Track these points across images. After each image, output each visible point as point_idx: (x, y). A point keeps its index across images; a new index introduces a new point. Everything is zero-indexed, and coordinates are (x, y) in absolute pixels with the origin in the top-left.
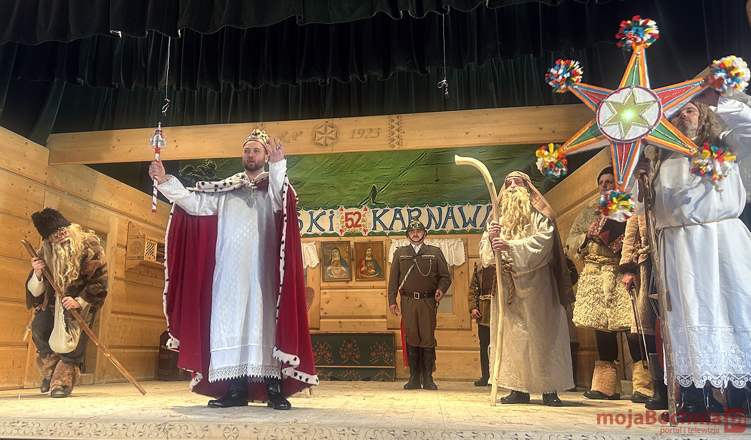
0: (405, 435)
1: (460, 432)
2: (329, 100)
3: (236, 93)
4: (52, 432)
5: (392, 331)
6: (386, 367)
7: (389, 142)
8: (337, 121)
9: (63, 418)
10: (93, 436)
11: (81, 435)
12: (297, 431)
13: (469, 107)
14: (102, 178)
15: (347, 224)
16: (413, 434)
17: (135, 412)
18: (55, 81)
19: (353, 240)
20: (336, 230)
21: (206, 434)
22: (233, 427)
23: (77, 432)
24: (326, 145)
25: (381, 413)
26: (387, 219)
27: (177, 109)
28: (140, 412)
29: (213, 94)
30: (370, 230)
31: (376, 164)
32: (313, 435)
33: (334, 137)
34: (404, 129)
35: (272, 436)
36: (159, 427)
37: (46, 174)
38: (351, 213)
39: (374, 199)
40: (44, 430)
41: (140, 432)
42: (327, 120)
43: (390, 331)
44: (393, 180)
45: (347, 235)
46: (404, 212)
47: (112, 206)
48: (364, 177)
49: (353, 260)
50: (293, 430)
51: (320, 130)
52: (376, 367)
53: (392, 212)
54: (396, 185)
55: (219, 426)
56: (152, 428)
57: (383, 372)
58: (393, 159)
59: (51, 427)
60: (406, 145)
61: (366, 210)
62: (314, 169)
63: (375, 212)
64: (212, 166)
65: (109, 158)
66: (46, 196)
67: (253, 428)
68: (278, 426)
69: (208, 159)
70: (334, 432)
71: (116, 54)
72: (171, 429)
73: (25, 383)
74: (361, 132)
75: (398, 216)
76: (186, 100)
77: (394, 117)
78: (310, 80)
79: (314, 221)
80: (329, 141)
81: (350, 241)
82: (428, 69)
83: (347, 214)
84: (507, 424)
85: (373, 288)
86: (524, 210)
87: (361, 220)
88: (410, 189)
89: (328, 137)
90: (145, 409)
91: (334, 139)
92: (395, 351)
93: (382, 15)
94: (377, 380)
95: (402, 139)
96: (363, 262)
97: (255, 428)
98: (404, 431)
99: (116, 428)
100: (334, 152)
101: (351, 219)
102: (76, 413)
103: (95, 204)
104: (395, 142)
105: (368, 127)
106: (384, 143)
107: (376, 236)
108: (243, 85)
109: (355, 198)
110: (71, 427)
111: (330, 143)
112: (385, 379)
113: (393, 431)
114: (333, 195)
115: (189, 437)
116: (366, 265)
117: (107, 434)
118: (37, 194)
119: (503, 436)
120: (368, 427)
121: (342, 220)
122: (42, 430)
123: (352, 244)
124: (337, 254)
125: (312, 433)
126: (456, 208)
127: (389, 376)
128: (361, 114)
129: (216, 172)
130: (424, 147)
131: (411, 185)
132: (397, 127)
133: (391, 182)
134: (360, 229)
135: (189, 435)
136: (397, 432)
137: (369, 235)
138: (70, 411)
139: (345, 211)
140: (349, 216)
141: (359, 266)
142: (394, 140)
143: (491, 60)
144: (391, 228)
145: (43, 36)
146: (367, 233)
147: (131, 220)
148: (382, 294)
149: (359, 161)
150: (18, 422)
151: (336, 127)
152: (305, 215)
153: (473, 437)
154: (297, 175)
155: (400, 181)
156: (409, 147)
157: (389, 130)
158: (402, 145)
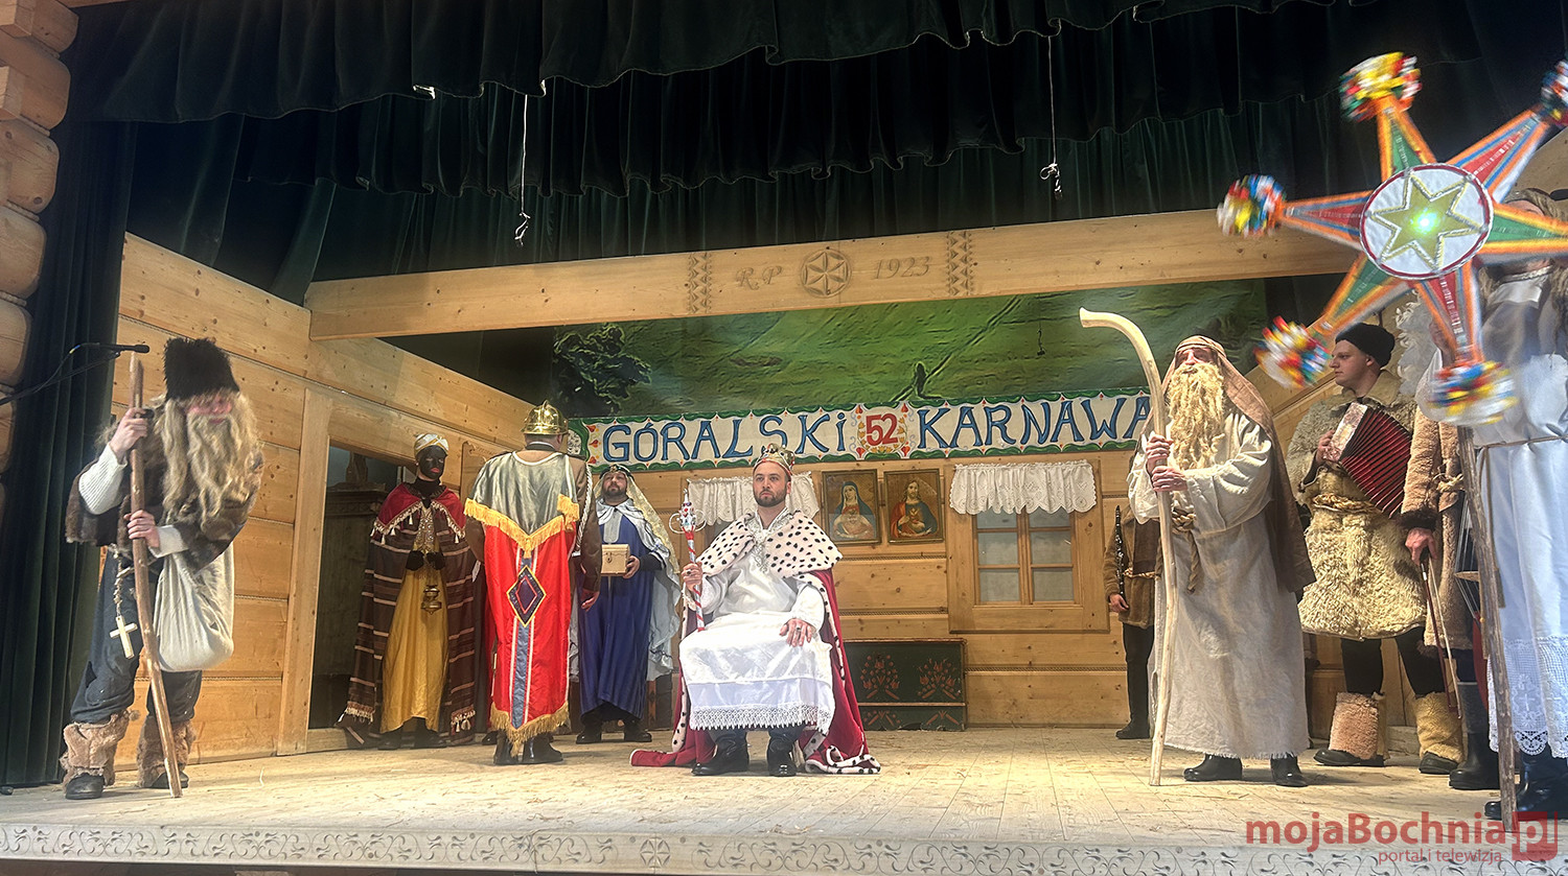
0: (987, 855)
1: (1094, 848)
2: (831, 205)
3: (655, 199)
4: (321, 852)
5: (960, 636)
6: (949, 704)
7: (948, 282)
8: (846, 246)
9: (340, 826)
10: (397, 860)
11: (374, 858)
12: (781, 849)
13: (1101, 213)
14: (411, 362)
15: (870, 438)
16: (1003, 854)
17: (477, 809)
18: (316, 183)
19: (881, 468)
20: (850, 449)
21: (609, 854)
22: (659, 841)
23: (368, 852)
24: (828, 292)
25: (940, 807)
26: (946, 426)
27: (546, 227)
28: (487, 809)
29: (611, 201)
30: (914, 447)
31: (923, 322)
32: (810, 856)
33: (841, 276)
34: (976, 258)
35: (733, 858)
36: (520, 842)
37: (306, 357)
38: (878, 418)
39: (920, 388)
40: (307, 848)
41: (483, 852)
42: (828, 244)
43: (955, 636)
44: (958, 351)
45: (872, 458)
46: (979, 412)
47: (431, 413)
48: (901, 349)
49: (883, 505)
50: (772, 847)
51: (814, 263)
52: (930, 704)
53: (955, 412)
54: (961, 362)
55: (633, 839)
56: (507, 843)
57: (942, 714)
58: (956, 312)
59: (318, 842)
60: (981, 288)
61: (907, 411)
62: (807, 336)
63: (922, 415)
64: (616, 334)
65: (419, 326)
66: (307, 398)
67: (697, 843)
68: (745, 839)
69: (608, 323)
70: (850, 849)
71: (427, 128)
72: (541, 845)
73: (280, 745)
74: (894, 265)
75: (967, 420)
76: (563, 213)
77: (957, 234)
78: (794, 170)
79: (808, 434)
80: (833, 285)
81: (876, 470)
82: (1021, 142)
83: (870, 419)
84: (1183, 831)
85: (922, 556)
86: (1211, 409)
87: (896, 432)
88: (988, 370)
89: (831, 277)
90: (495, 802)
91: (842, 281)
92: (964, 674)
93: (930, 42)
94: (932, 728)
95: (972, 278)
96: (902, 509)
97: (701, 844)
98: (986, 848)
99: (439, 844)
100: (843, 304)
101: (878, 428)
102: (366, 814)
103: (401, 410)
104: (959, 283)
105: (908, 256)
106: (940, 285)
107: (926, 458)
108: (668, 182)
109: (884, 388)
110: (356, 842)
111: (836, 288)
112: (947, 727)
113: (965, 848)
114: (842, 383)
115: (577, 861)
116: (907, 514)
117: (424, 855)
118: (290, 395)
119: (1178, 856)
120: (917, 841)
121: (861, 431)
122: (302, 849)
123: (880, 474)
124: (853, 493)
125: (810, 852)
126: (1077, 403)
127: (955, 721)
128: (893, 231)
129: (623, 344)
130: (1016, 290)
131: (990, 361)
132: (962, 253)
133: (952, 357)
134: (896, 447)
135: (577, 857)
136: (973, 851)
137: (911, 458)
138: (356, 809)
139: (867, 413)
140: (874, 423)
141: (894, 516)
142: (957, 279)
143: (1143, 122)
144: (954, 444)
145: (290, 101)
146: (909, 453)
147: (467, 439)
148: (938, 567)
149: (889, 318)
150: (257, 834)
151: (846, 256)
152: (790, 422)
153: (1120, 858)
154: (776, 347)
155: (970, 353)
156: (985, 292)
157: (948, 261)
158: (972, 290)
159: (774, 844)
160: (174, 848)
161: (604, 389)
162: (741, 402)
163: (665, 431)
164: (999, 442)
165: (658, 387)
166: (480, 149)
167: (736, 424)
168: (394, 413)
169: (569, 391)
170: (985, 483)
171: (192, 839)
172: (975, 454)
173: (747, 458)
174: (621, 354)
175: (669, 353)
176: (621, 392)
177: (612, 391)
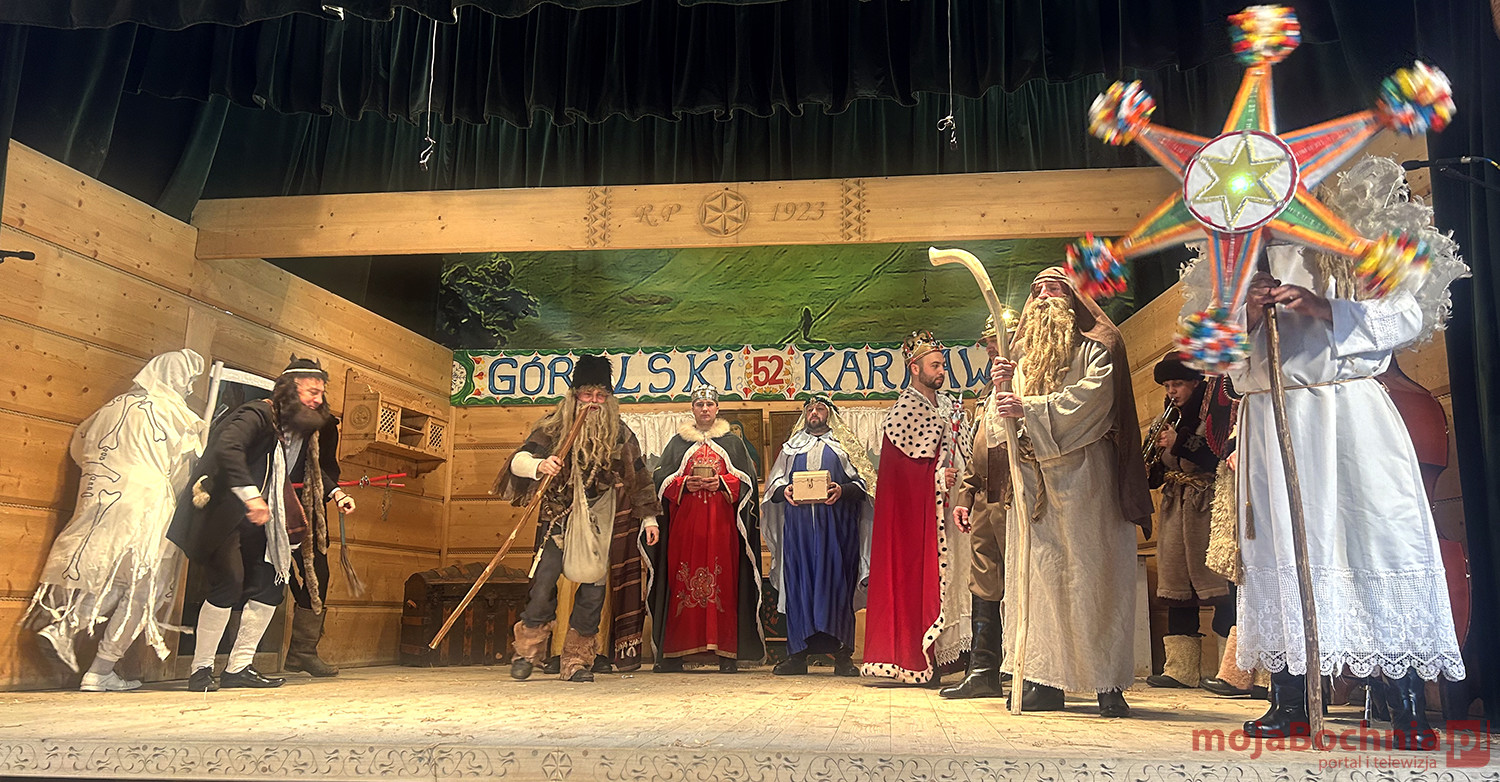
0: (882, 767)
1: (983, 760)
2: (729, 149)
3: (554, 128)
4: (212, 766)
7: (842, 228)
8: (745, 188)
9: (232, 740)
10: (292, 774)
11: (268, 772)
12: (683, 762)
13: (985, 168)
14: (298, 284)
15: (756, 378)
16: (897, 766)
17: (371, 728)
18: (210, 99)
19: (767, 408)
20: (737, 388)
21: (511, 767)
22: (561, 754)
23: (261, 766)
24: (726, 232)
25: (831, 726)
26: (830, 370)
27: (442, 157)
28: (380, 726)
29: (511, 130)
30: (799, 389)
31: (811, 269)
32: (711, 768)
33: (739, 217)
34: (869, 205)
35: (635, 771)
36: (420, 756)
37: (191, 275)
38: (764, 359)
39: (806, 332)
40: (197, 763)
41: (382, 765)
42: (727, 185)
44: (842, 299)
45: (757, 398)
46: (862, 357)
47: (316, 338)
48: (789, 293)
49: (767, 444)
50: (674, 760)
51: (713, 203)
53: (840, 356)
54: (846, 308)
55: (535, 752)
56: (407, 757)
59: (209, 757)
60: (873, 235)
61: (793, 353)
62: (697, 277)
63: (808, 358)
64: (506, 267)
65: (310, 248)
66: (191, 316)
67: (599, 756)
68: (647, 753)
69: (498, 253)
70: (750, 763)
71: (329, 50)
72: (442, 759)
74: (790, 208)
75: (850, 365)
76: (460, 144)
77: (851, 182)
78: (698, 111)
79: (696, 372)
80: (731, 225)
81: (762, 410)
82: (917, 95)
83: (757, 360)
84: (1064, 746)
87: (782, 373)
88: (871, 316)
89: (730, 217)
90: (386, 721)
91: (740, 221)
95: (864, 224)
97: (603, 757)
98: (881, 760)
99: (336, 758)
100: (740, 244)
101: (765, 369)
102: (256, 730)
103: (285, 333)
104: (852, 228)
105: (802, 201)
106: (834, 229)
108: (571, 115)
109: (772, 331)
110: (249, 756)
111: (735, 227)
113: (861, 760)
114: (731, 324)
115: (477, 774)
117: (320, 768)
118: (173, 313)
119: (1061, 768)
120: (815, 754)
121: (748, 371)
122: (192, 763)
123: (766, 414)
124: (739, 432)
125: (711, 765)
126: (954, 352)
128: (788, 176)
129: (512, 278)
130: (906, 238)
131: (874, 308)
132: (856, 200)
133: (838, 302)
134: (782, 388)
135: (478, 770)
136: (869, 763)
138: (244, 727)
139: (755, 354)
140: (761, 364)
142: (851, 225)
143: (1027, 85)
144: (837, 387)
145: (193, 14)
146: (794, 395)
147: (352, 365)
149: (779, 263)
150: (145, 748)
151: (745, 198)
152: (679, 361)
153: (1007, 770)
154: (666, 287)
155: (854, 300)
156: (876, 239)
157: (842, 207)
158: (865, 235)
159: (676, 757)
160: (56, 762)
161: (492, 321)
162: (630, 339)
163: (552, 365)
164: (880, 387)
165: (547, 322)
166: (382, 73)
167: (625, 360)
168: (278, 337)
169: (455, 322)
170: (866, 425)
171: (74, 753)
172: (857, 397)
173: (634, 395)
174: (510, 287)
175: (560, 288)
176: (508, 325)
177: (499, 323)
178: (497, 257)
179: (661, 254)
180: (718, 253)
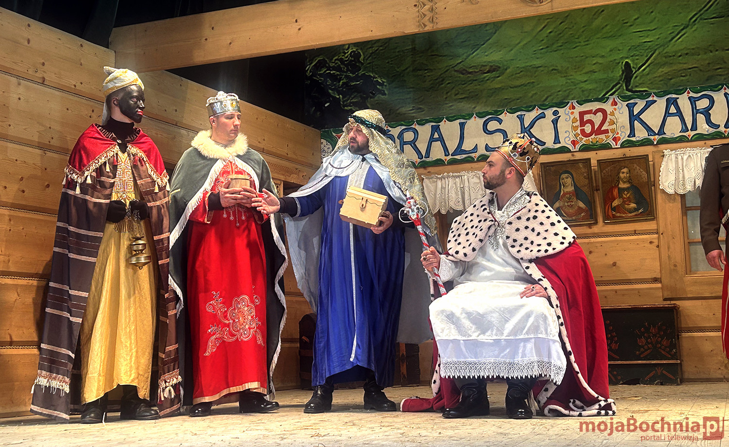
5: (673, 302)
6: (665, 362)
15: (583, 131)
19: (593, 157)
20: (566, 141)
24: (541, 1)
26: (654, 116)
30: (624, 136)
31: (628, 24)
38: (589, 112)
39: (627, 84)
43: (668, 302)
44: (661, 49)
45: (585, 148)
46: (684, 101)
48: (609, 49)
49: (597, 190)
52: (648, 362)
53: (661, 103)
54: (666, 57)
57: (659, 371)
58: (659, 13)
61: (616, 104)
62: (522, 44)
63: (631, 107)
64: (356, 56)
69: (349, 45)
75: (673, 110)
79: (526, 130)
81: (590, 159)
83: (582, 114)
85: (635, 233)
87: (606, 124)
88: (691, 62)
92: (678, 335)
94: (650, 382)
96: (616, 192)
100: (555, 11)
101: (590, 122)
107: (636, 146)
109: (594, 86)
112: (664, 381)
114: (556, 84)
116: (620, 196)
121: (574, 125)
123: (594, 162)
124: (569, 181)
127: (671, 376)
129: (362, 64)
131: (693, 54)
133: (657, 52)
134: (607, 137)
137: (622, 146)
139: (579, 108)
140: (587, 117)
141: (608, 199)
144: (661, 131)
146: (619, 143)
148: (651, 243)
149: (597, 22)
152: (510, 121)
154: (494, 56)
155: (674, 49)
162: (465, 106)
163: (402, 135)
164: (703, 128)
167: (462, 126)
169: (319, 107)
170: (692, 165)
172: (681, 140)
173: (473, 155)
174: (361, 72)
175: (402, 68)
178: (349, 48)
179: (488, 28)
180: (539, 20)
